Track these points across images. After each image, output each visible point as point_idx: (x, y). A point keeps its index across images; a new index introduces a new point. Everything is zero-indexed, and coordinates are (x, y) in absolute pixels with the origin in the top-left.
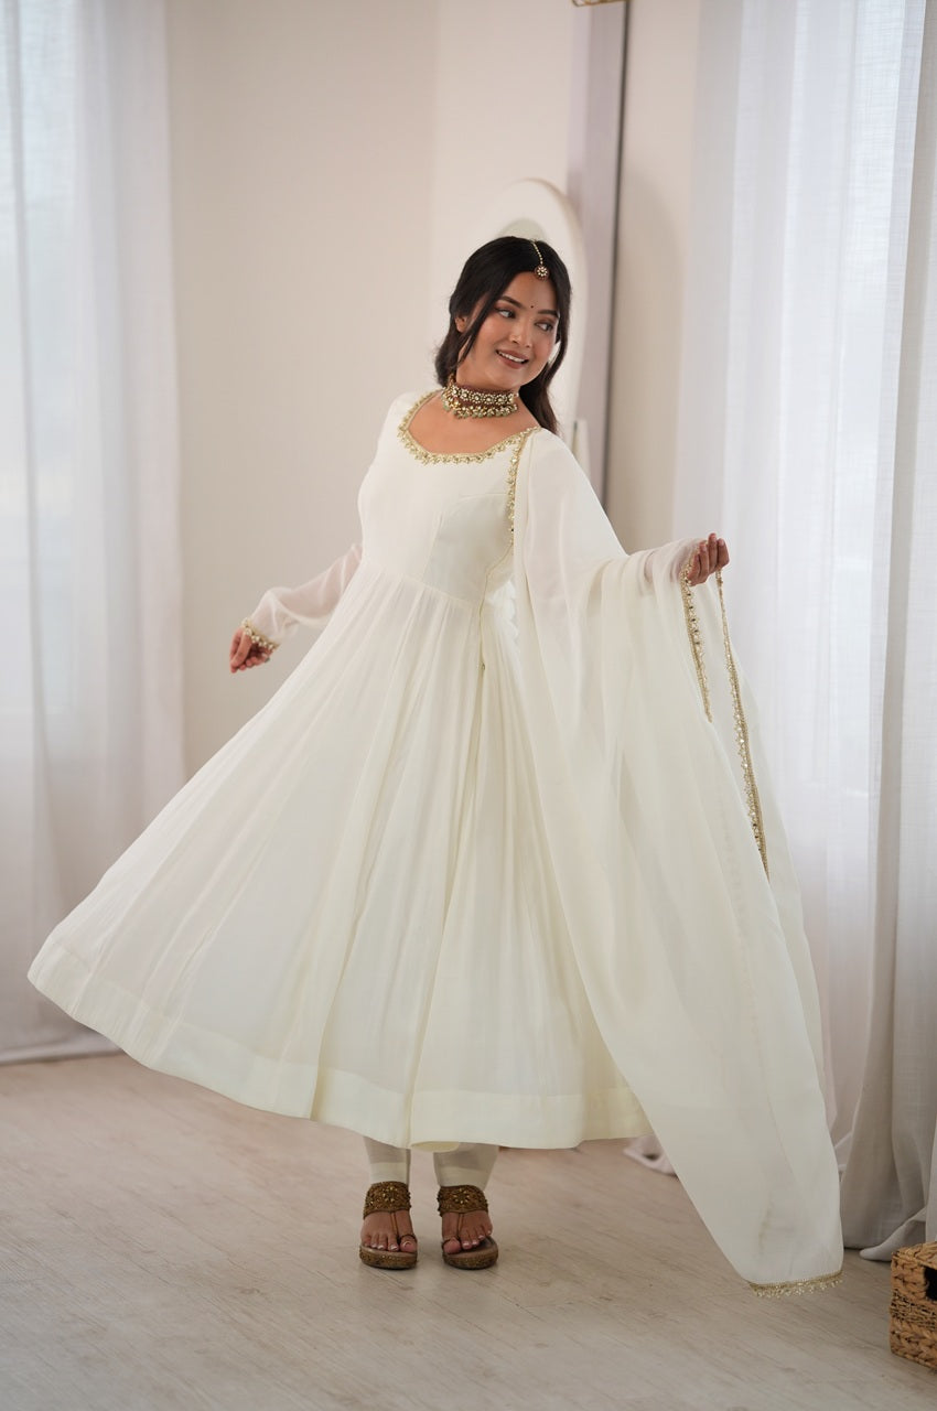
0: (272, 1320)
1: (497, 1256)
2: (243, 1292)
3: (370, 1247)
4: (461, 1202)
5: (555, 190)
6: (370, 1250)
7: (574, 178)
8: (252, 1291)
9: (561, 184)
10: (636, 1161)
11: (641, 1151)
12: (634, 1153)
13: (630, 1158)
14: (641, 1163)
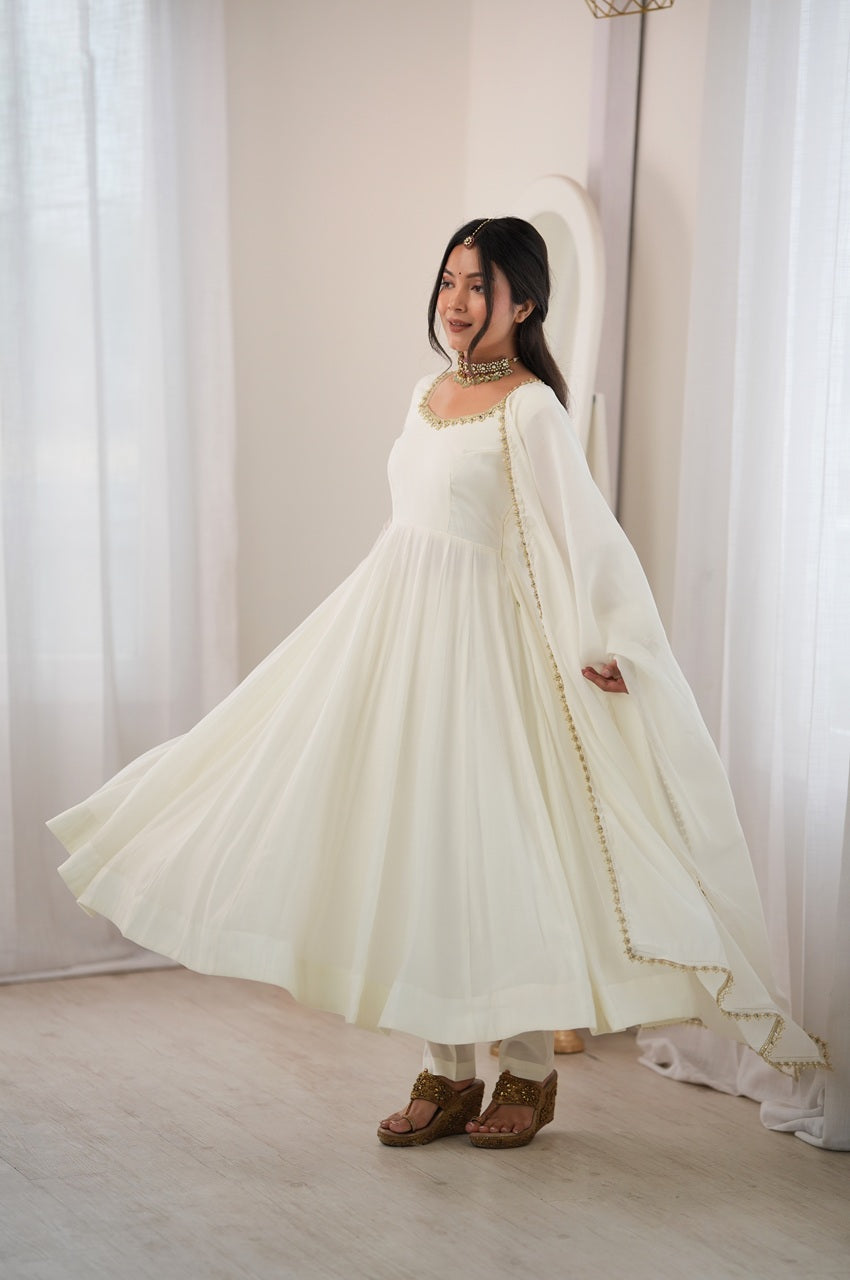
2: (291, 1185)
5: (576, 186)
7: (594, 175)
9: (581, 179)
10: (650, 1069)
11: (654, 1060)
12: (648, 1061)
13: (644, 1066)
14: (654, 1071)
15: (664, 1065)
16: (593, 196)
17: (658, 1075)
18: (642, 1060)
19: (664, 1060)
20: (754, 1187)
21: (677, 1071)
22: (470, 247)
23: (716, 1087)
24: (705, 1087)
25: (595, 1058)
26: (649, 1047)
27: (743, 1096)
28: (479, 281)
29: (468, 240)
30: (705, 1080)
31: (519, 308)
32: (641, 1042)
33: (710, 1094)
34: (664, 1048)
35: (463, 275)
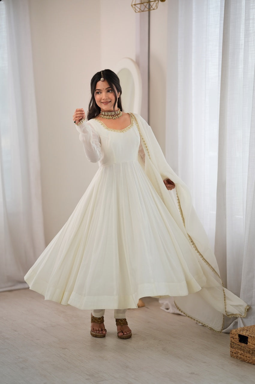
0: (71, 356)
2: (63, 349)
3: (94, 332)
4: (121, 323)
5: (132, 60)
6: (94, 333)
7: (137, 57)
8: (65, 348)
9: (134, 58)
11: (165, 308)
12: (163, 308)
13: (162, 310)
14: (164, 311)
15: (167, 309)
16: (137, 63)
17: (166, 312)
18: (161, 308)
19: (167, 308)
20: (194, 342)
21: (171, 310)
22: (103, 81)
24: (179, 315)
25: (148, 308)
26: (163, 304)
29: (102, 79)
31: (118, 93)
32: (160, 302)
33: (181, 316)
34: (167, 304)
35: (104, 89)
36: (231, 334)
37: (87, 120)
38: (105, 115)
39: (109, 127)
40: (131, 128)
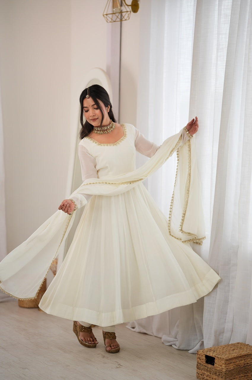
1: (120, 349)
5: (103, 71)
7: (108, 68)
9: (105, 69)
10: (129, 329)
11: (131, 326)
12: (129, 327)
13: (127, 328)
14: (130, 330)
15: (133, 328)
16: (108, 74)
17: (131, 330)
18: (127, 326)
19: (133, 326)
21: (137, 329)
22: (89, 98)
23: (148, 333)
27: (155, 336)
28: (95, 106)
29: (87, 96)
30: (145, 332)
31: (107, 108)
33: (147, 336)
34: (133, 323)
35: (91, 106)
36: (198, 354)
37: (80, 140)
38: (98, 130)
39: (100, 143)
40: (124, 140)
